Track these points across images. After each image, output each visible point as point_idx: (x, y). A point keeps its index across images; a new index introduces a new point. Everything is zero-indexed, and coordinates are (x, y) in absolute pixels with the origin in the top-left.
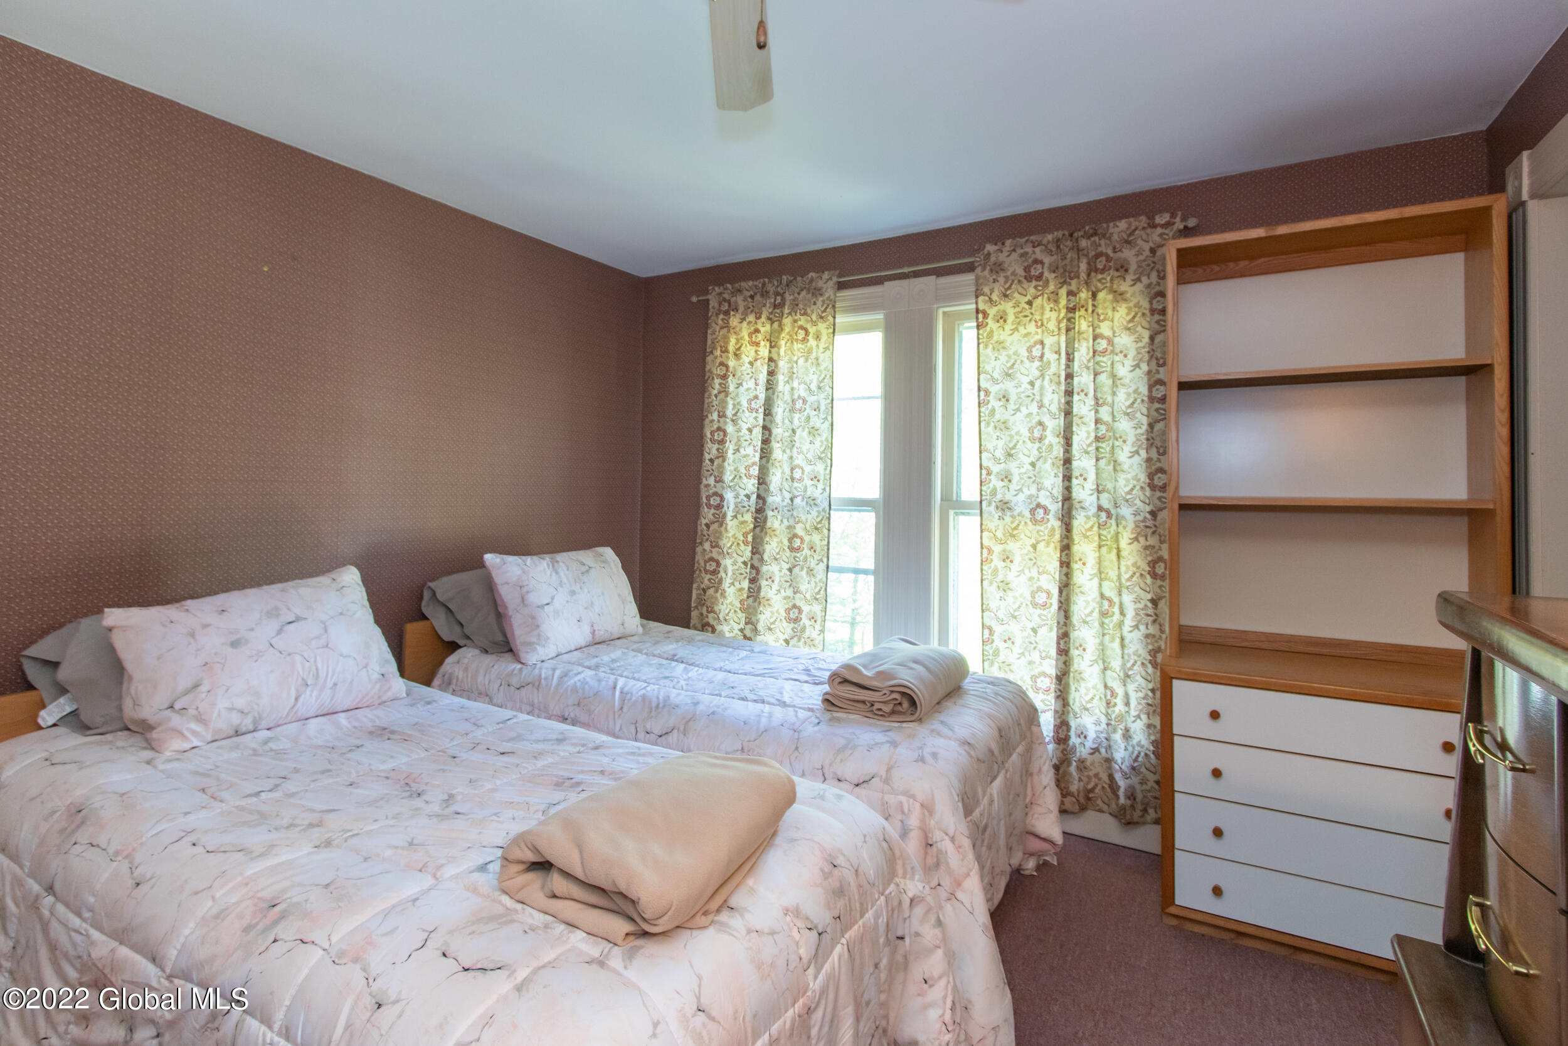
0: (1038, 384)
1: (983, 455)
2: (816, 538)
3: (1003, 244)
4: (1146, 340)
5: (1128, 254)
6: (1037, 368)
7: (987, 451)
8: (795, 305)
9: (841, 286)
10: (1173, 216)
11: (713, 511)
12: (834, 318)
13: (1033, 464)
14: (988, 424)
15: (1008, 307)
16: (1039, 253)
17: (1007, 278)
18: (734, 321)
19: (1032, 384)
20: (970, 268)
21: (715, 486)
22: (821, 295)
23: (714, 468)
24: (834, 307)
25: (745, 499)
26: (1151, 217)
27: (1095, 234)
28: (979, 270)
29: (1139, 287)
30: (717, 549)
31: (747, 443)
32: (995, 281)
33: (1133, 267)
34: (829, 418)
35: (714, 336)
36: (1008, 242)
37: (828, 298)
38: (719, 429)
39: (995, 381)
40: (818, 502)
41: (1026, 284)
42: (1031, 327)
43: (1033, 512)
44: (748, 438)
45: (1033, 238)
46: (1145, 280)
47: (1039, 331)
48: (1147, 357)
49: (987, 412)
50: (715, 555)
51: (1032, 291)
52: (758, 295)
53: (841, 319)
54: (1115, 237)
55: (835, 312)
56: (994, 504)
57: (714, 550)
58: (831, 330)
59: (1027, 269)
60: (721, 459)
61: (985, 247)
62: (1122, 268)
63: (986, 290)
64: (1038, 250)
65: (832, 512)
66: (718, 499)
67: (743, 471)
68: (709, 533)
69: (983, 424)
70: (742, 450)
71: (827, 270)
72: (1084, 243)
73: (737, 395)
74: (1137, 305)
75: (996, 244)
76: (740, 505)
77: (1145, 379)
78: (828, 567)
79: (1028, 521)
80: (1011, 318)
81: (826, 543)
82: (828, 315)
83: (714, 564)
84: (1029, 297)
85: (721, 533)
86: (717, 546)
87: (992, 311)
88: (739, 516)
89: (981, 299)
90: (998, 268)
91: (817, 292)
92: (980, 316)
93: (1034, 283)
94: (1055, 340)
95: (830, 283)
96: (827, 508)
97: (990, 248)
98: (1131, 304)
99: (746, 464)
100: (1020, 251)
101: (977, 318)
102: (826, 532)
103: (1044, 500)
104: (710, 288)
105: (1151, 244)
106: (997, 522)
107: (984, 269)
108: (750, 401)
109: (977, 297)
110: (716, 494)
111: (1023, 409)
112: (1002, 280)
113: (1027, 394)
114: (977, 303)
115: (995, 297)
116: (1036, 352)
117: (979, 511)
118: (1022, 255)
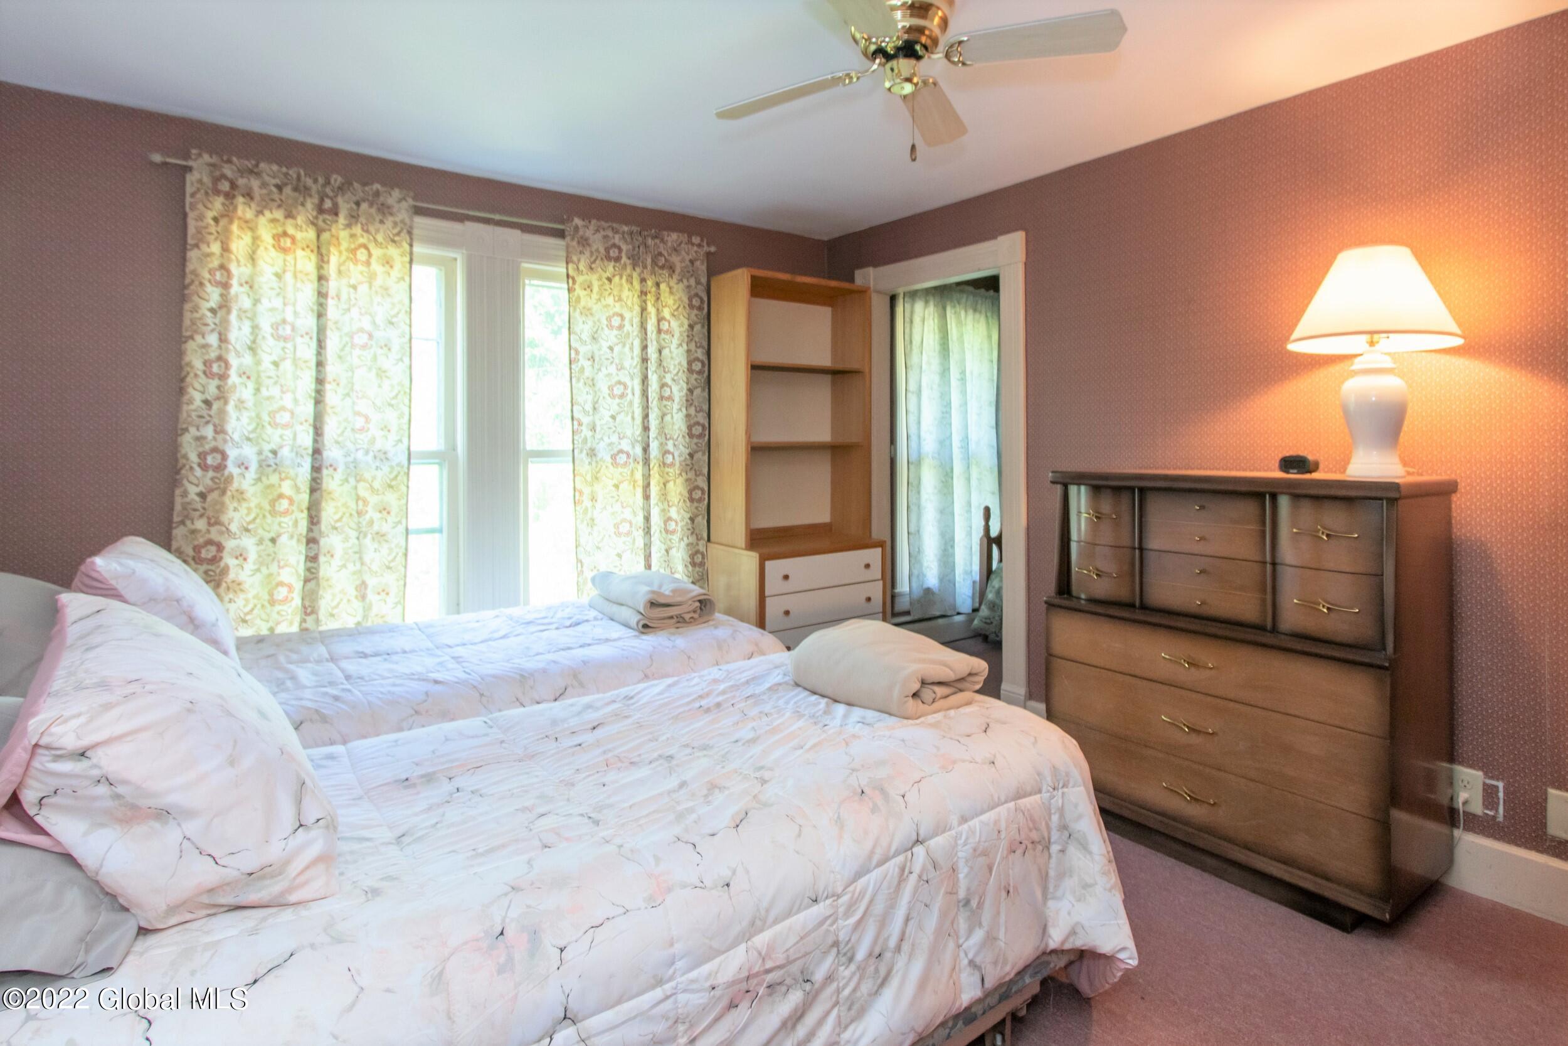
0: (616, 349)
1: (575, 408)
2: (391, 498)
3: (590, 222)
4: (686, 326)
5: (675, 259)
6: (616, 336)
7: (578, 404)
8: (353, 218)
9: (419, 211)
10: (702, 240)
11: (211, 474)
12: (411, 245)
13: (613, 417)
14: (578, 380)
15: (593, 278)
16: (617, 239)
17: (592, 253)
18: (244, 210)
19: (611, 349)
20: (561, 234)
21: (215, 439)
22: (391, 214)
23: (212, 413)
24: (410, 233)
25: (271, 455)
26: (690, 237)
27: (656, 237)
28: (568, 238)
29: (681, 286)
30: (217, 527)
31: (272, 381)
32: (581, 252)
33: (678, 270)
34: (406, 360)
35: (200, 224)
36: (594, 222)
37: (402, 221)
38: (220, 358)
39: (584, 343)
40: (390, 455)
41: (606, 263)
42: (610, 300)
43: (614, 457)
44: (272, 373)
45: (615, 225)
46: (685, 281)
47: (617, 305)
48: (686, 339)
49: (577, 370)
50: (214, 535)
51: (610, 269)
52: (289, 187)
53: (418, 249)
54: (669, 244)
55: (411, 239)
56: (585, 452)
57: (213, 530)
58: (407, 259)
59: (607, 250)
60: (222, 401)
61: (573, 220)
62: (672, 269)
63: (575, 258)
64: (617, 236)
65: (412, 467)
66: (219, 457)
67: (266, 418)
68: (206, 505)
69: (574, 380)
70: (263, 390)
71: (398, 186)
72: (650, 241)
73: (255, 315)
74: (680, 299)
75: (583, 220)
76: (264, 464)
77: (685, 354)
78: (407, 529)
79: (609, 465)
80: (596, 289)
81: (404, 501)
82: (402, 241)
83: (213, 549)
84: (608, 274)
85: (223, 504)
86: (218, 523)
87: (580, 279)
88: (264, 479)
89: (571, 266)
90: (584, 242)
91: (385, 210)
92: (570, 281)
93: (612, 263)
94: (632, 315)
95: (404, 204)
96: (406, 463)
97: (577, 221)
98: (676, 298)
99: (270, 409)
100: (602, 233)
101: (568, 283)
102: (405, 489)
103: (625, 445)
104: (194, 151)
105: (690, 257)
106: (587, 467)
107: (573, 239)
108: (276, 326)
109: (567, 263)
110: (215, 450)
111: (603, 369)
112: (587, 253)
113: (607, 357)
114: (567, 269)
115: (581, 267)
116: (616, 321)
117: (571, 459)
118: (606, 237)
